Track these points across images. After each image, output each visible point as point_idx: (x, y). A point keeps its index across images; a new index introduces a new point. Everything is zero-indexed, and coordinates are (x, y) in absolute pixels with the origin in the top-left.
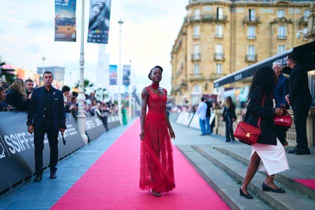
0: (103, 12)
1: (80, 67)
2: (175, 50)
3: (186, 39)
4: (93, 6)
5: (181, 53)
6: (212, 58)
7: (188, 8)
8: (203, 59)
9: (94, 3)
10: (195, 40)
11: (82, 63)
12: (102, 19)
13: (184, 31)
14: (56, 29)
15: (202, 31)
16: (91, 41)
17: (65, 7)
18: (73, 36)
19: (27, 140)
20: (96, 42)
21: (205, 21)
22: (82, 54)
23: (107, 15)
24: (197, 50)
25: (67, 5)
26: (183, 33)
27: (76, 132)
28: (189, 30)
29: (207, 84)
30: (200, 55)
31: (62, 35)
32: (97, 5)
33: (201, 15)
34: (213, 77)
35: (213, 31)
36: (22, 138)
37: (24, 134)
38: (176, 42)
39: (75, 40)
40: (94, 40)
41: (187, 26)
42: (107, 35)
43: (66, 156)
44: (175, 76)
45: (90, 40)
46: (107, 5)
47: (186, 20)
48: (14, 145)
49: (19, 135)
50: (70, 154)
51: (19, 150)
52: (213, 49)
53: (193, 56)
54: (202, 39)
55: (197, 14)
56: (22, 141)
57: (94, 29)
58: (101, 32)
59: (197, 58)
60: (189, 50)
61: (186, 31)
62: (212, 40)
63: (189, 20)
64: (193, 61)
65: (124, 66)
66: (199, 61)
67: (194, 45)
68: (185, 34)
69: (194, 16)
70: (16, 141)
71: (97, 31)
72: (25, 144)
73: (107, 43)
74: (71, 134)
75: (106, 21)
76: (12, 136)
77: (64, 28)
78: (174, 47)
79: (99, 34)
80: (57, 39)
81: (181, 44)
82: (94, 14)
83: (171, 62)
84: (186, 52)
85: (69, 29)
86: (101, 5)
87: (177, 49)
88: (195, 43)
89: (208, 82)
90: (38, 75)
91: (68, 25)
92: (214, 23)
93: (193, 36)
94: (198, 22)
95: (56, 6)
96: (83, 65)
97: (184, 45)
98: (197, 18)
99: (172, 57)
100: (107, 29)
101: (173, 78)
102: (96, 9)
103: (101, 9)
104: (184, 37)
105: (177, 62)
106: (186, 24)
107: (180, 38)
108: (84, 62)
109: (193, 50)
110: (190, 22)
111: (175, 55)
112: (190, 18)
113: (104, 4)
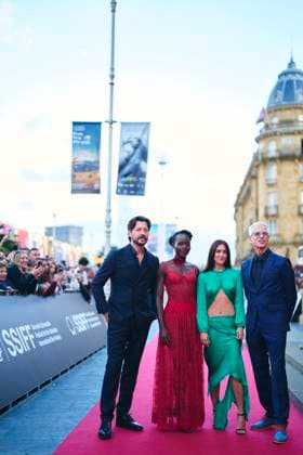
0: (138, 151)
1: (106, 229)
2: (241, 201)
3: (257, 185)
4: (124, 144)
5: (250, 205)
6: (295, 211)
7: (258, 140)
8: (282, 213)
9: (125, 140)
10: (270, 185)
11: (109, 224)
12: (137, 162)
13: (254, 173)
14: (73, 176)
15: (279, 172)
16: (122, 193)
17: (86, 147)
18: (96, 186)
19: (32, 337)
20: (128, 194)
21: (284, 158)
22: (109, 211)
23: (144, 156)
24: (272, 201)
25: (88, 143)
26: (252, 176)
27: (99, 323)
28: (261, 172)
29: (288, 250)
30: (277, 207)
31: (82, 186)
32: (129, 142)
33: (278, 150)
34: (298, 239)
35: (296, 172)
36: (25, 333)
37: (28, 328)
38: (242, 188)
39: (98, 191)
40: (125, 191)
41: (257, 167)
42: (144, 183)
43: (85, 359)
44: (241, 239)
45: (121, 191)
46: (144, 142)
47: (256, 157)
48: (15, 344)
49: (22, 329)
50: (91, 355)
51: (21, 351)
52: (297, 198)
53: (266, 208)
54: (280, 184)
55: (272, 148)
56: (26, 338)
57: (126, 176)
58: (135, 179)
59: (272, 211)
60: (261, 200)
61: (257, 173)
62: (294, 185)
63: (260, 158)
64: (267, 216)
65: (168, 226)
66: (276, 216)
67: (269, 193)
68: (255, 177)
69: (267, 152)
70: (17, 337)
71: (130, 179)
72: (29, 342)
73: (143, 195)
74: (93, 326)
75: (143, 164)
76: (12, 330)
77: (85, 176)
78: (239, 196)
79: (133, 182)
80: (74, 191)
81: (249, 192)
82: (126, 155)
83: (235, 218)
84: (257, 204)
85: (90, 176)
86: (135, 142)
87: (243, 199)
88: (270, 190)
89: (290, 247)
90: (46, 238)
91: (90, 170)
92: (297, 161)
93: (267, 180)
94: (273, 159)
95: (74, 145)
96: (109, 226)
97: (253, 194)
98: (273, 153)
99: (236, 211)
100: (143, 175)
101: (238, 241)
102: (129, 148)
103: (136, 148)
104: (254, 182)
105: (243, 219)
106: (256, 163)
107: (248, 183)
108: (110, 222)
109: (267, 200)
110: (261, 161)
111: (240, 209)
112: (262, 154)
113: (139, 141)
